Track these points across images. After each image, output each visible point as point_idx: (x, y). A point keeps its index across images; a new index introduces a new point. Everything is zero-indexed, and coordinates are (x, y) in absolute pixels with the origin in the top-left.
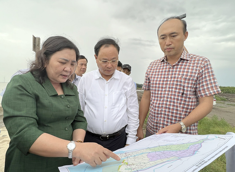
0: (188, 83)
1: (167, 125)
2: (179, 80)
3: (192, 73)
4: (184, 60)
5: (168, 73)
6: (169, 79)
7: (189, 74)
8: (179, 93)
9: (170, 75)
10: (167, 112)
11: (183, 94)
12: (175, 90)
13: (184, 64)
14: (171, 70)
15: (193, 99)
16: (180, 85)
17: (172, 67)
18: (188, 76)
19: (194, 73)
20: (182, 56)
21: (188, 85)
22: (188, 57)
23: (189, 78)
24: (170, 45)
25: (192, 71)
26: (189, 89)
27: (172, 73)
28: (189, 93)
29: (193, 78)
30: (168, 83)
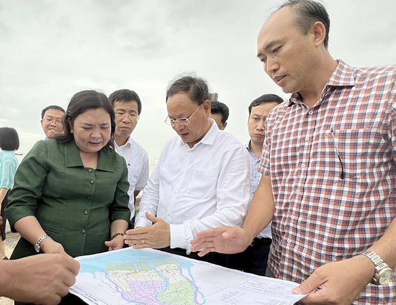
2: (327, 140)
3: (362, 116)
4: (342, 88)
5: (304, 128)
6: (306, 144)
7: (355, 121)
9: (308, 132)
12: (322, 169)
13: (341, 98)
14: (310, 119)
16: (332, 154)
17: (311, 113)
18: (352, 127)
19: (369, 115)
20: (332, 79)
21: (353, 151)
22: (352, 77)
23: (356, 131)
24: (275, 71)
25: (362, 111)
26: (359, 161)
27: (313, 127)
28: (359, 171)
29: (368, 130)
30: (305, 152)
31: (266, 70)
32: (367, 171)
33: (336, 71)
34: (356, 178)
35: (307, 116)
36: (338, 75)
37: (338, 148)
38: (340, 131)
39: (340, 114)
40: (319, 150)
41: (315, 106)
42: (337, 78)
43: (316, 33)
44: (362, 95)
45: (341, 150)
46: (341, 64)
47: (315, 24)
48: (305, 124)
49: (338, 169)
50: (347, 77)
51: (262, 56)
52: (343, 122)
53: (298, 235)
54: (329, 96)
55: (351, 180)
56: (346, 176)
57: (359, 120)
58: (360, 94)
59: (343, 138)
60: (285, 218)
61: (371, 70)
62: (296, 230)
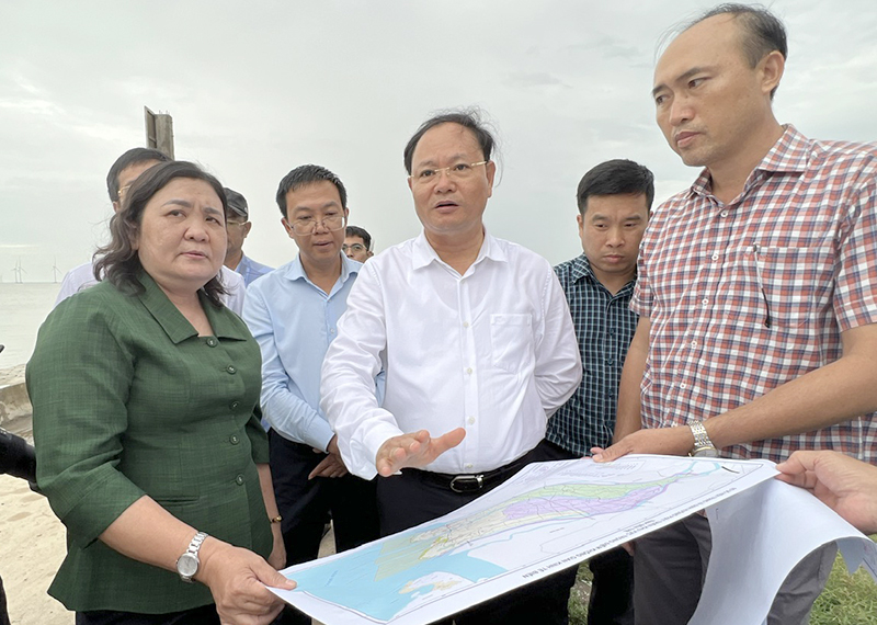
2: (746, 263)
3: (808, 226)
4: (783, 174)
5: (711, 240)
6: (714, 266)
7: (796, 234)
8: (752, 317)
9: (718, 247)
10: (695, 397)
11: (768, 321)
12: (734, 308)
13: (779, 192)
14: (722, 225)
16: (754, 286)
17: (725, 215)
18: (791, 243)
19: (819, 226)
20: (767, 160)
21: (787, 283)
22: (804, 158)
23: (795, 250)
24: (684, 121)
25: (809, 219)
26: (796, 299)
27: (726, 238)
28: (795, 315)
29: (815, 249)
30: (711, 280)
33: (777, 146)
34: (789, 328)
35: (718, 219)
36: (779, 153)
37: (763, 277)
38: (769, 250)
39: (772, 220)
40: (734, 278)
41: (732, 203)
42: (777, 158)
43: (767, 71)
44: (811, 191)
45: (767, 281)
46: (790, 133)
47: (771, 54)
48: (714, 232)
49: (761, 311)
50: (794, 157)
52: (776, 233)
54: (758, 188)
55: (781, 331)
56: (773, 323)
57: (803, 233)
59: (772, 262)
60: (668, 388)
61: (836, 145)
62: (687, 407)
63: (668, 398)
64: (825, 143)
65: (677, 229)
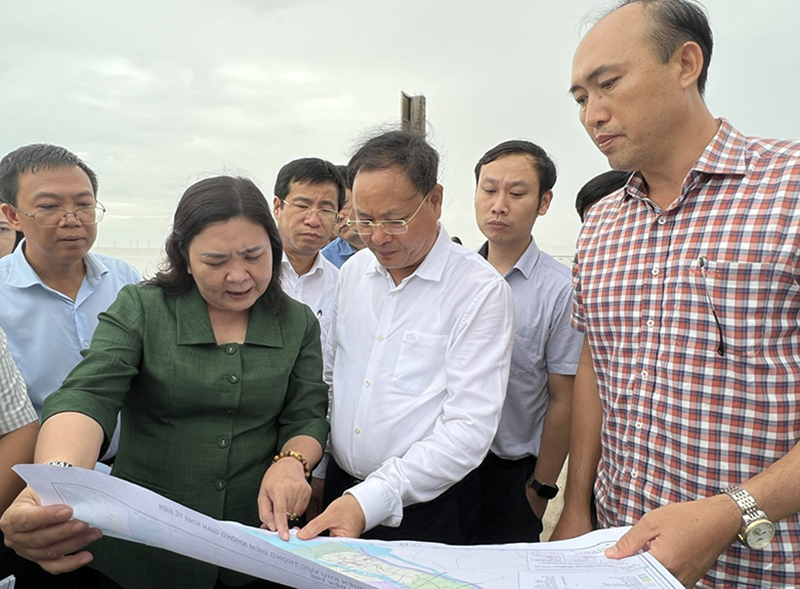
0: (743, 293)
1: (655, 505)
2: (692, 280)
3: (759, 236)
4: (722, 177)
5: (650, 250)
6: (655, 281)
7: (745, 246)
8: (703, 343)
9: (657, 258)
10: (653, 438)
11: (722, 348)
12: (682, 332)
13: (720, 197)
14: (660, 234)
15: (785, 373)
16: (703, 306)
17: (663, 221)
18: (740, 257)
19: (770, 236)
20: (703, 160)
21: (740, 304)
22: (742, 158)
23: (747, 265)
24: (600, 123)
25: (759, 228)
26: (752, 322)
27: (666, 249)
28: (751, 342)
29: (769, 266)
30: (653, 297)
31: (583, 122)
32: (766, 342)
33: (713, 143)
34: (746, 356)
35: (655, 226)
36: (715, 152)
37: (714, 296)
38: (718, 264)
39: (717, 228)
40: (678, 296)
41: (670, 208)
42: (714, 157)
43: (685, 62)
44: (760, 196)
45: (718, 302)
46: (725, 130)
47: (685, 44)
48: (653, 241)
49: (713, 336)
50: (732, 157)
51: (580, 91)
52: (724, 245)
53: (651, 461)
54: (697, 192)
55: (738, 360)
56: (728, 351)
57: (753, 244)
58: (757, 194)
59: (722, 279)
60: (623, 427)
61: (780, 145)
62: (646, 451)
63: (625, 439)
64: (767, 141)
65: (610, 236)
